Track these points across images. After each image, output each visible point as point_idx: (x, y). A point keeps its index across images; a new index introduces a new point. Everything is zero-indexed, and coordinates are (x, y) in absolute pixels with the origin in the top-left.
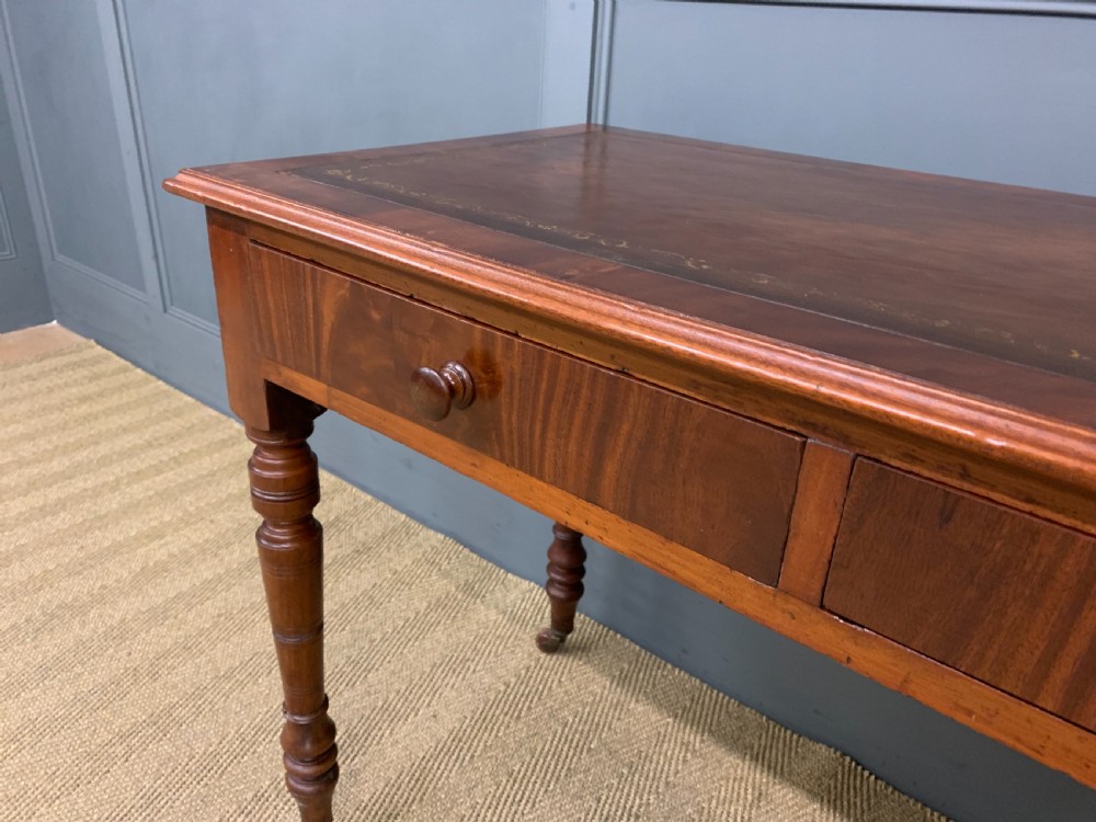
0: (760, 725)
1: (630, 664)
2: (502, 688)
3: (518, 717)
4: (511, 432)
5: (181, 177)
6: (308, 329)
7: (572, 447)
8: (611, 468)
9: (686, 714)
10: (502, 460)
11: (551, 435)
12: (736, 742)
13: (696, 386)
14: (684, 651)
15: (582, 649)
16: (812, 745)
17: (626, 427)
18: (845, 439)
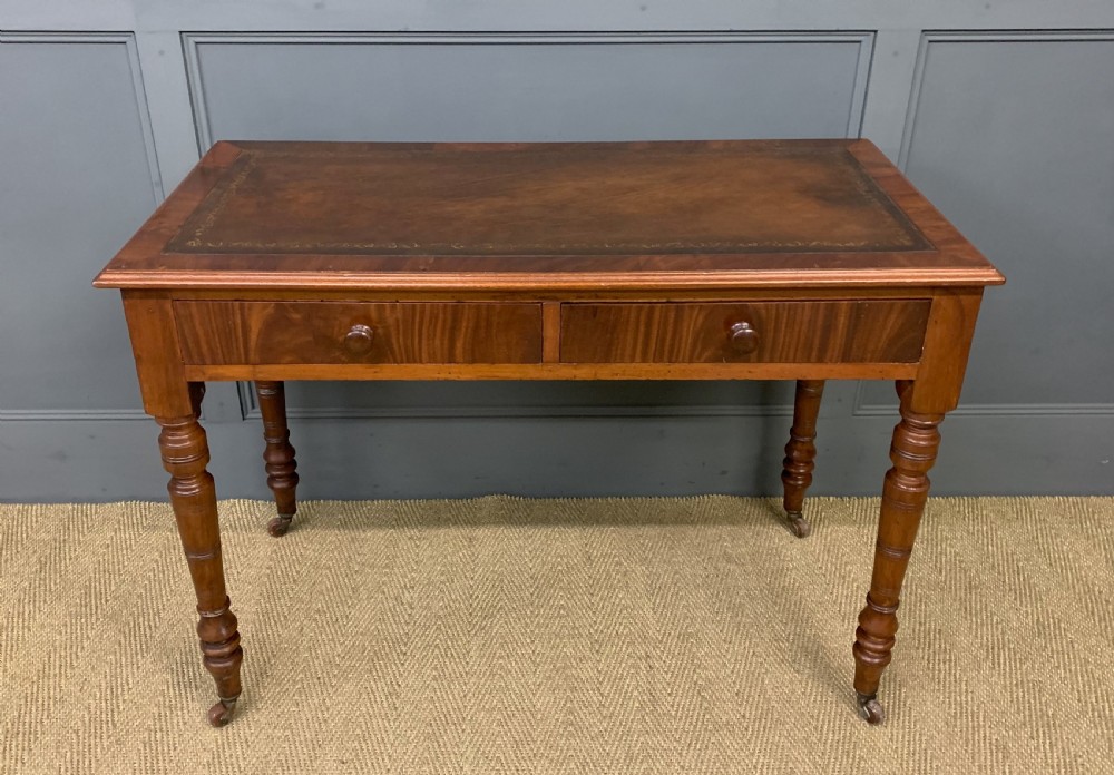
0: (446, 505)
1: (342, 513)
2: (268, 571)
3: (294, 581)
4: (400, 347)
5: (104, 277)
6: (237, 340)
7: (437, 342)
8: (459, 345)
9: (399, 522)
10: (395, 362)
11: (424, 342)
12: (439, 521)
13: (494, 298)
14: (376, 486)
15: (304, 522)
16: (482, 500)
17: (464, 324)
18: (556, 299)
